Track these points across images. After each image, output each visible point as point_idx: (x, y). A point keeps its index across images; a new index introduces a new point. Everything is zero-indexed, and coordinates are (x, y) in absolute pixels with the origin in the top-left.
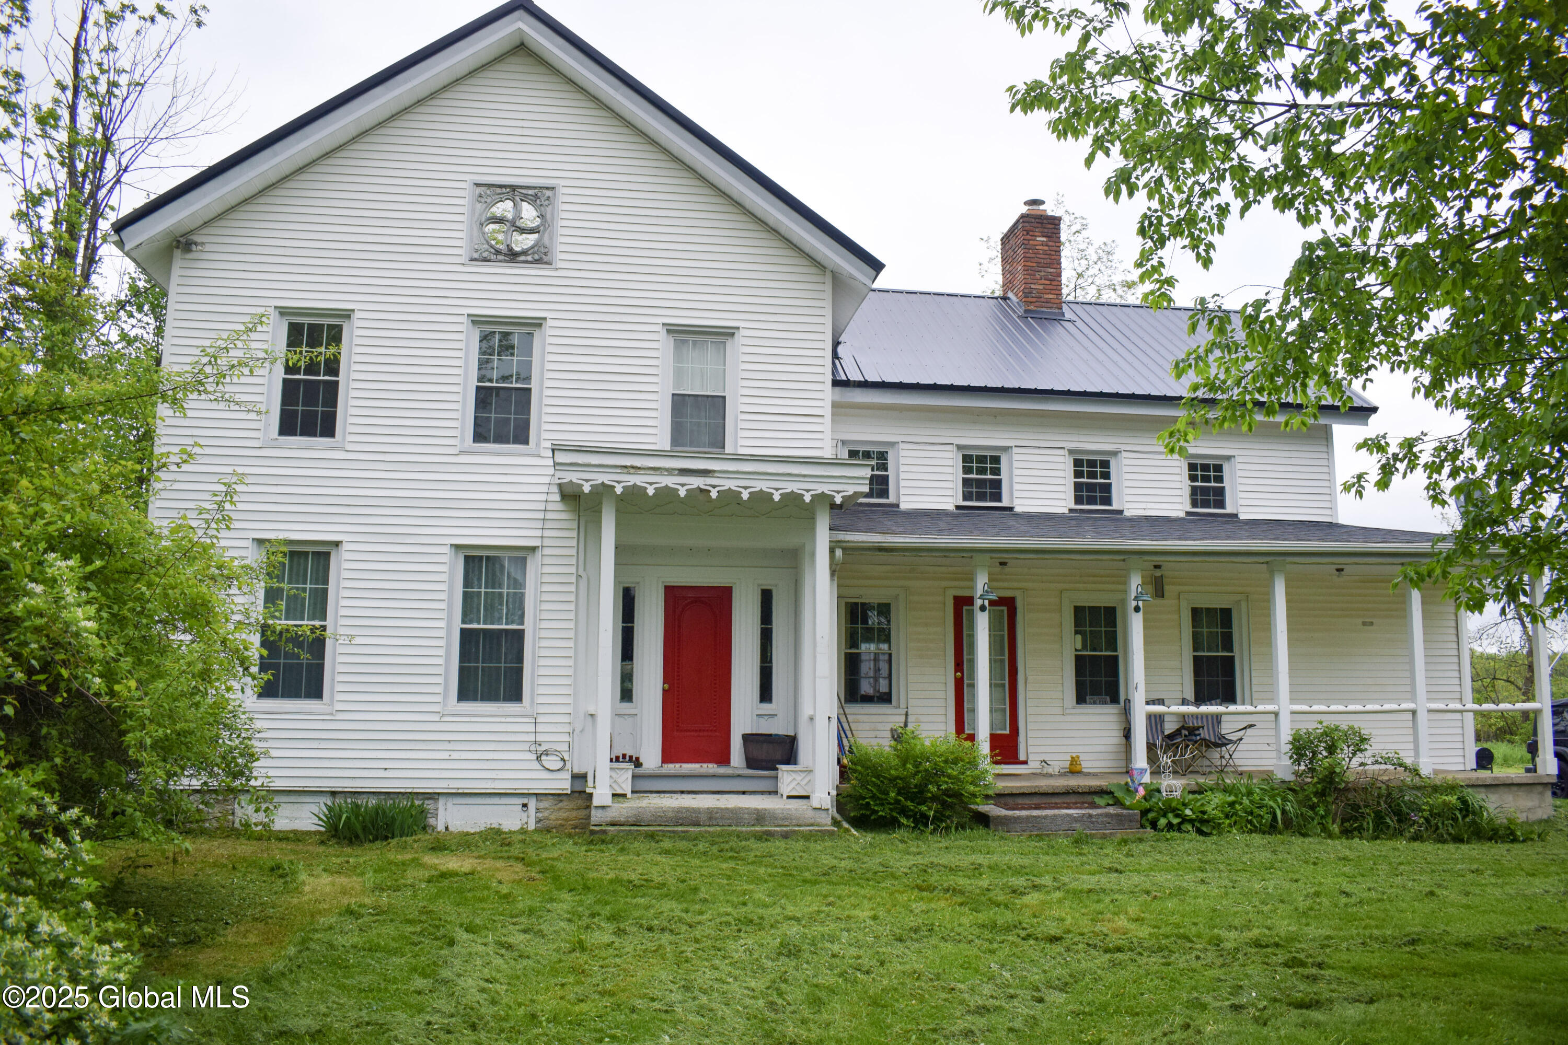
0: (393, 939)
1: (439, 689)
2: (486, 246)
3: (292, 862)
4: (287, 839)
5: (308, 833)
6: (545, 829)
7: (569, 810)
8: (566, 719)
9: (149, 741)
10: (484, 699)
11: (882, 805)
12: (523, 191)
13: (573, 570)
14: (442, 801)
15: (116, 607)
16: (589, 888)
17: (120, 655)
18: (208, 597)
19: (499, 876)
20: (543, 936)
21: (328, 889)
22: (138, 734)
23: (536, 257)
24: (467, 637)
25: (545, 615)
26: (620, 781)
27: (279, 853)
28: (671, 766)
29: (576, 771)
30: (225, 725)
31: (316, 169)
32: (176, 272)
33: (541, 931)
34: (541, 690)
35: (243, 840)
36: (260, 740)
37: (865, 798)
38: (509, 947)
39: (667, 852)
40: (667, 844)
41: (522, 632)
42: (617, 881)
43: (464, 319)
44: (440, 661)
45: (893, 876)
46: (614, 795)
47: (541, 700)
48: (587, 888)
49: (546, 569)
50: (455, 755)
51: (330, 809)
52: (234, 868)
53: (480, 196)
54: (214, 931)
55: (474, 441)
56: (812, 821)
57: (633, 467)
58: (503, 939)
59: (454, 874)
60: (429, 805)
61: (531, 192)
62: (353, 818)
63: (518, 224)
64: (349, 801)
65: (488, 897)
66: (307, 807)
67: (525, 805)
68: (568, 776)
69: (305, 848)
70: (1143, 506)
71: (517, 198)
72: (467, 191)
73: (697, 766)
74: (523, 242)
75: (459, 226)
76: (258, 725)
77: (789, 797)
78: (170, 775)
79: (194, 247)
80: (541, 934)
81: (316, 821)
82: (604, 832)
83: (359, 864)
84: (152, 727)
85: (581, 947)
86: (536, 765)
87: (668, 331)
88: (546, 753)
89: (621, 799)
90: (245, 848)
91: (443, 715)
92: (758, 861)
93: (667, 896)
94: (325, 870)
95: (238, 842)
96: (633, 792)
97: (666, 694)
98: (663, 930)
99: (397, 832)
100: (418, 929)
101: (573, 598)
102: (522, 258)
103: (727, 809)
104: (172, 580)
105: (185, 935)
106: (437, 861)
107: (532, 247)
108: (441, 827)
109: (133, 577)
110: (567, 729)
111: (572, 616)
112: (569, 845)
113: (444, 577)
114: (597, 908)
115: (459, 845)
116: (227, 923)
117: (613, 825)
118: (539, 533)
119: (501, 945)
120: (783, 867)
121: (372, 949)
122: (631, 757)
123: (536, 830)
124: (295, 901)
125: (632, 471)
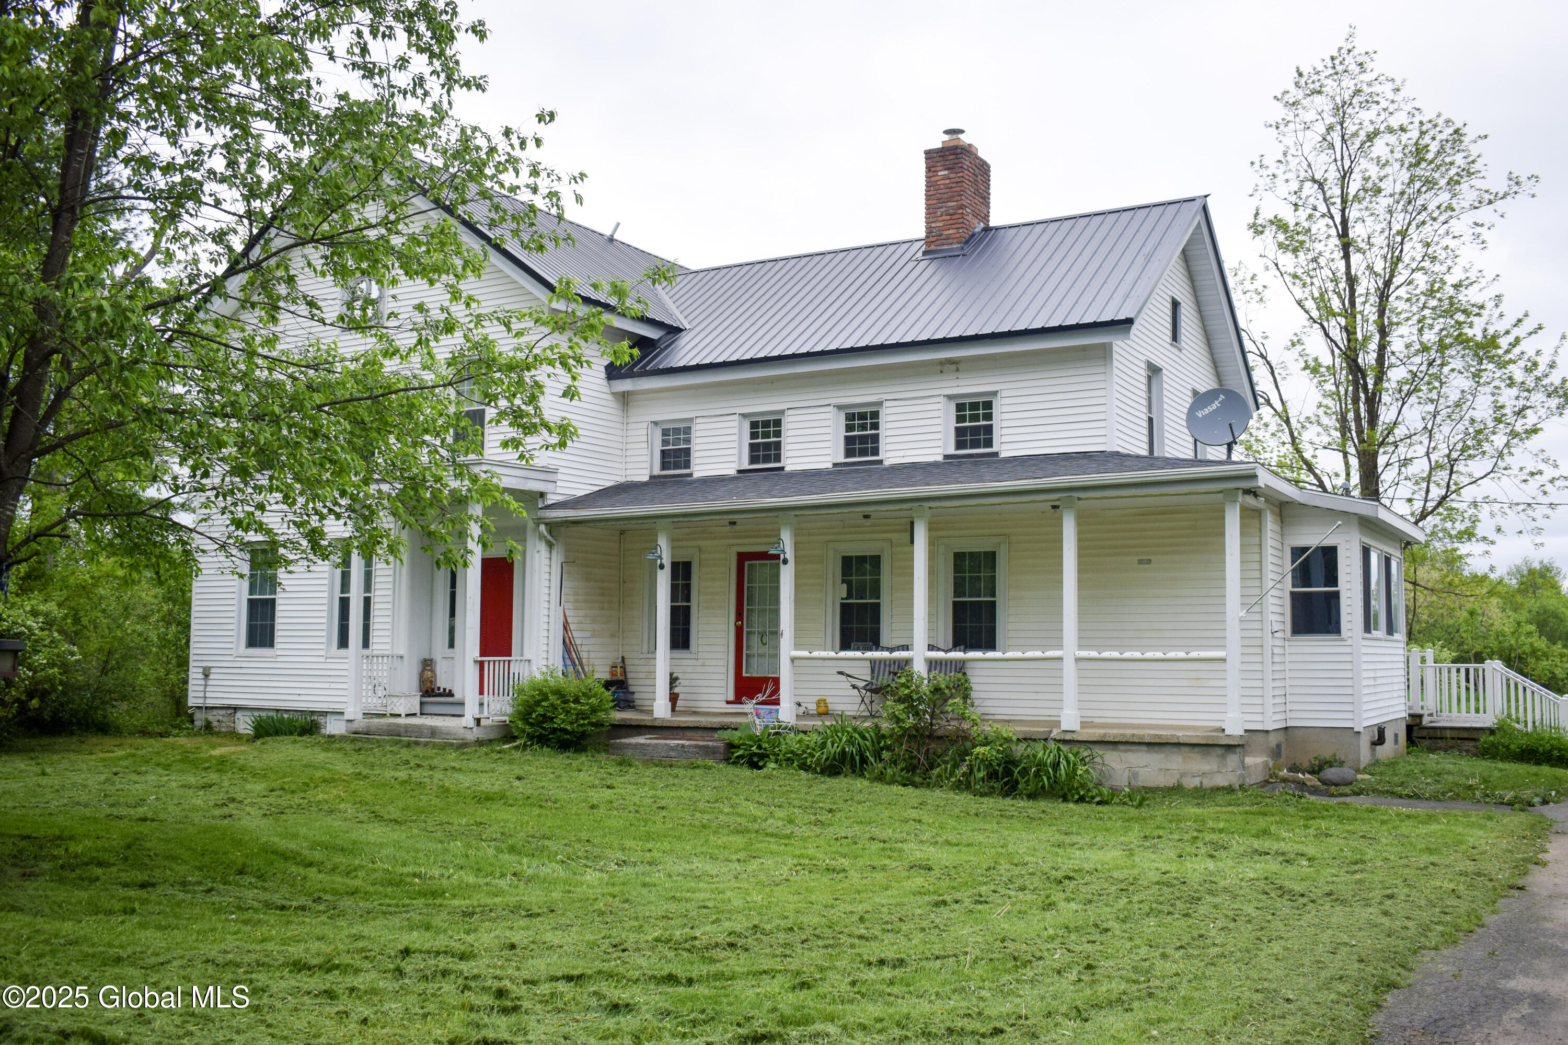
1: (324, 640)
14: (329, 717)
24: (344, 603)
25: (377, 586)
34: (375, 640)
44: (325, 620)
47: (375, 647)
50: (333, 686)
60: (322, 720)
69: (248, 744)
70: (901, 453)
75: (335, 308)
91: (327, 658)
111: (391, 586)
122: (444, 689)
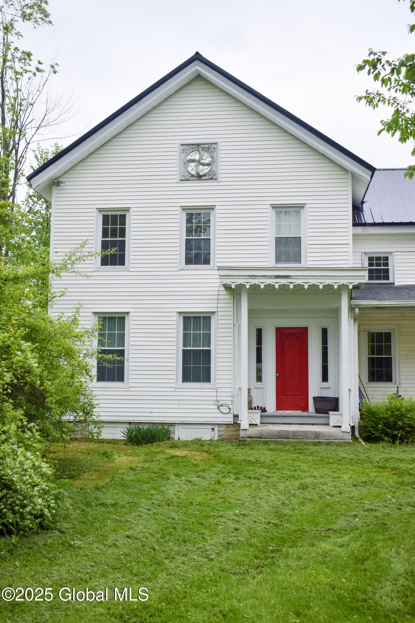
0: (146, 478)
1: (174, 377)
2: (187, 174)
3: (112, 451)
4: (111, 443)
5: (120, 440)
6: (222, 440)
7: (232, 431)
8: (230, 390)
9: (54, 401)
10: (194, 381)
11: (377, 431)
12: (203, 146)
13: (232, 322)
14: (176, 427)
15: (41, 353)
16: (231, 463)
17: (43, 370)
18: (72, 349)
19: (195, 458)
20: (205, 479)
21: (125, 461)
22: (51, 398)
23: (210, 177)
24: (186, 353)
25: (219, 343)
26: (254, 418)
27: (106, 448)
28: (280, 411)
29: (235, 413)
30: (82, 394)
31: (110, 144)
32: (54, 195)
33: (204, 477)
34: (219, 377)
35: (92, 443)
36: (96, 400)
37: (369, 427)
38: (191, 482)
39: (271, 450)
40: (272, 446)
41: (210, 350)
42: (245, 460)
43: (179, 208)
44: (174, 364)
45: (371, 462)
46: (250, 425)
47: (219, 381)
48: (230, 463)
49: (219, 322)
50: (182, 406)
51: (128, 430)
52: (88, 453)
53: (184, 150)
54: (80, 474)
55: (186, 264)
56: (342, 438)
57: (254, 276)
58: (189, 479)
59: (178, 456)
60: (171, 428)
61: (206, 146)
62: (138, 434)
63: (201, 162)
64: (136, 426)
65: (188, 465)
66: (119, 429)
67: (213, 429)
68: (232, 416)
69: (118, 446)
71: (200, 150)
72: (177, 148)
73: (292, 411)
74: (203, 170)
75: (174, 165)
76: (94, 393)
77: (334, 427)
78: (62, 413)
79: (61, 184)
80: (204, 478)
81: (123, 435)
82: (245, 441)
83: (139, 452)
84: (56, 396)
85: (219, 483)
86: (217, 411)
87: (273, 207)
88: (222, 405)
89: (255, 426)
90: (93, 446)
91: (176, 389)
92: (311, 454)
93: (263, 466)
94: (125, 455)
95: (90, 444)
96: (261, 423)
97: (277, 378)
98: (255, 478)
99: (157, 440)
100: (157, 475)
101: (232, 335)
102: (204, 178)
103: (302, 431)
104: (60, 343)
105: (69, 475)
106: (171, 452)
107: (208, 172)
108: (176, 439)
109: (46, 342)
110: (231, 394)
111: (232, 343)
112: (229, 446)
113: (175, 327)
114: (231, 470)
115: (182, 445)
116: (85, 472)
117: (250, 438)
118: (216, 305)
119: (187, 481)
120: (321, 457)
121: (139, 481)
122: (261, 407)
123: (218, 440)
124: (112, 465)
125: (254, 277)
